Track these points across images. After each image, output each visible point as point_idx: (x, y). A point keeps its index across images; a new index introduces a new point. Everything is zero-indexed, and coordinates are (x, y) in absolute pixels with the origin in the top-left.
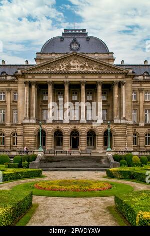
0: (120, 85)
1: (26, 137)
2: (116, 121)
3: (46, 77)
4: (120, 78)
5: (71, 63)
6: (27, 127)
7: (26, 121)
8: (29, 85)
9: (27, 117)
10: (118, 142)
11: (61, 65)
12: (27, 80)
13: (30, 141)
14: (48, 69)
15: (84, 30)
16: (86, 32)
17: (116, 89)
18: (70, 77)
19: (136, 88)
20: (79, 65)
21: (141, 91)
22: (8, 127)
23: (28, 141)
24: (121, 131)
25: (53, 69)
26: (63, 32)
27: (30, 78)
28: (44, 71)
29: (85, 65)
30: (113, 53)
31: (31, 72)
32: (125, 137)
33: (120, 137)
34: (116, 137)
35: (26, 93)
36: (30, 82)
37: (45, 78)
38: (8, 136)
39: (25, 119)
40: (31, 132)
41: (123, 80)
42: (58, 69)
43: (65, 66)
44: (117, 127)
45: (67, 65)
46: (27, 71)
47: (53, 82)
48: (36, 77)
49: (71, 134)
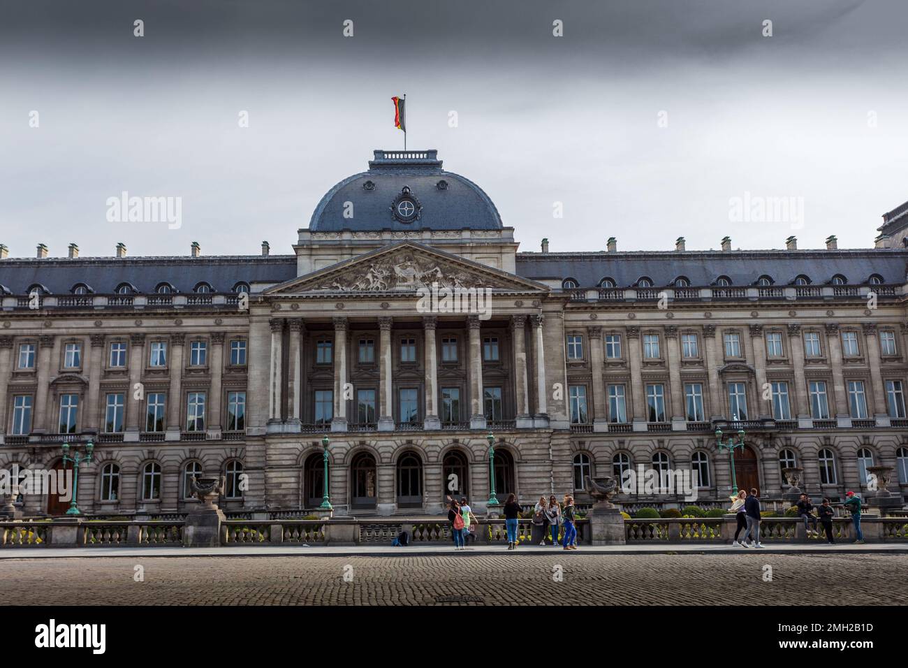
0: (530, 323)
1: (272, 475)
2: (520, 424)
3: (331, 306)
4: (528, 307)
5: (397, 269)
6: (279, 446)
7: (275, 429)
8: (284, 327)
9: (278, 415)
10: (529, 481)
11: (369, 276)
12: (277, 315)
13: (284, 486)
14: (335, 284)
15: (433, 153)
16: (439, 158)
17: (519, 336)
18: (394, 304)
19: (580, 324)
20: (419, 275)
21: (593, 332)
22: (214, 443)
23: (279, 485)
24: (535, 452)
25: (349, 285)
26: (373, 159)
27: (285, 310)
28: (325, 290)
29: (434, 275)
30: (511, 229)
31: (290, 295)
32: (547, 468)
33: (534, 469)
34: (522, 469)
35: (276, 349)
36: (285, 319)
37: (328, 310)
38: (214, 471)
39: (270, 422)
40: (287, 460)
41: (535, 311)
42: (362, 286)
43: (380, 276)
44: (523, 441)
45: (386, 273)
46: (279, 292)
47: (348, 318)
48: (303, 306)
49: (399, 461)
